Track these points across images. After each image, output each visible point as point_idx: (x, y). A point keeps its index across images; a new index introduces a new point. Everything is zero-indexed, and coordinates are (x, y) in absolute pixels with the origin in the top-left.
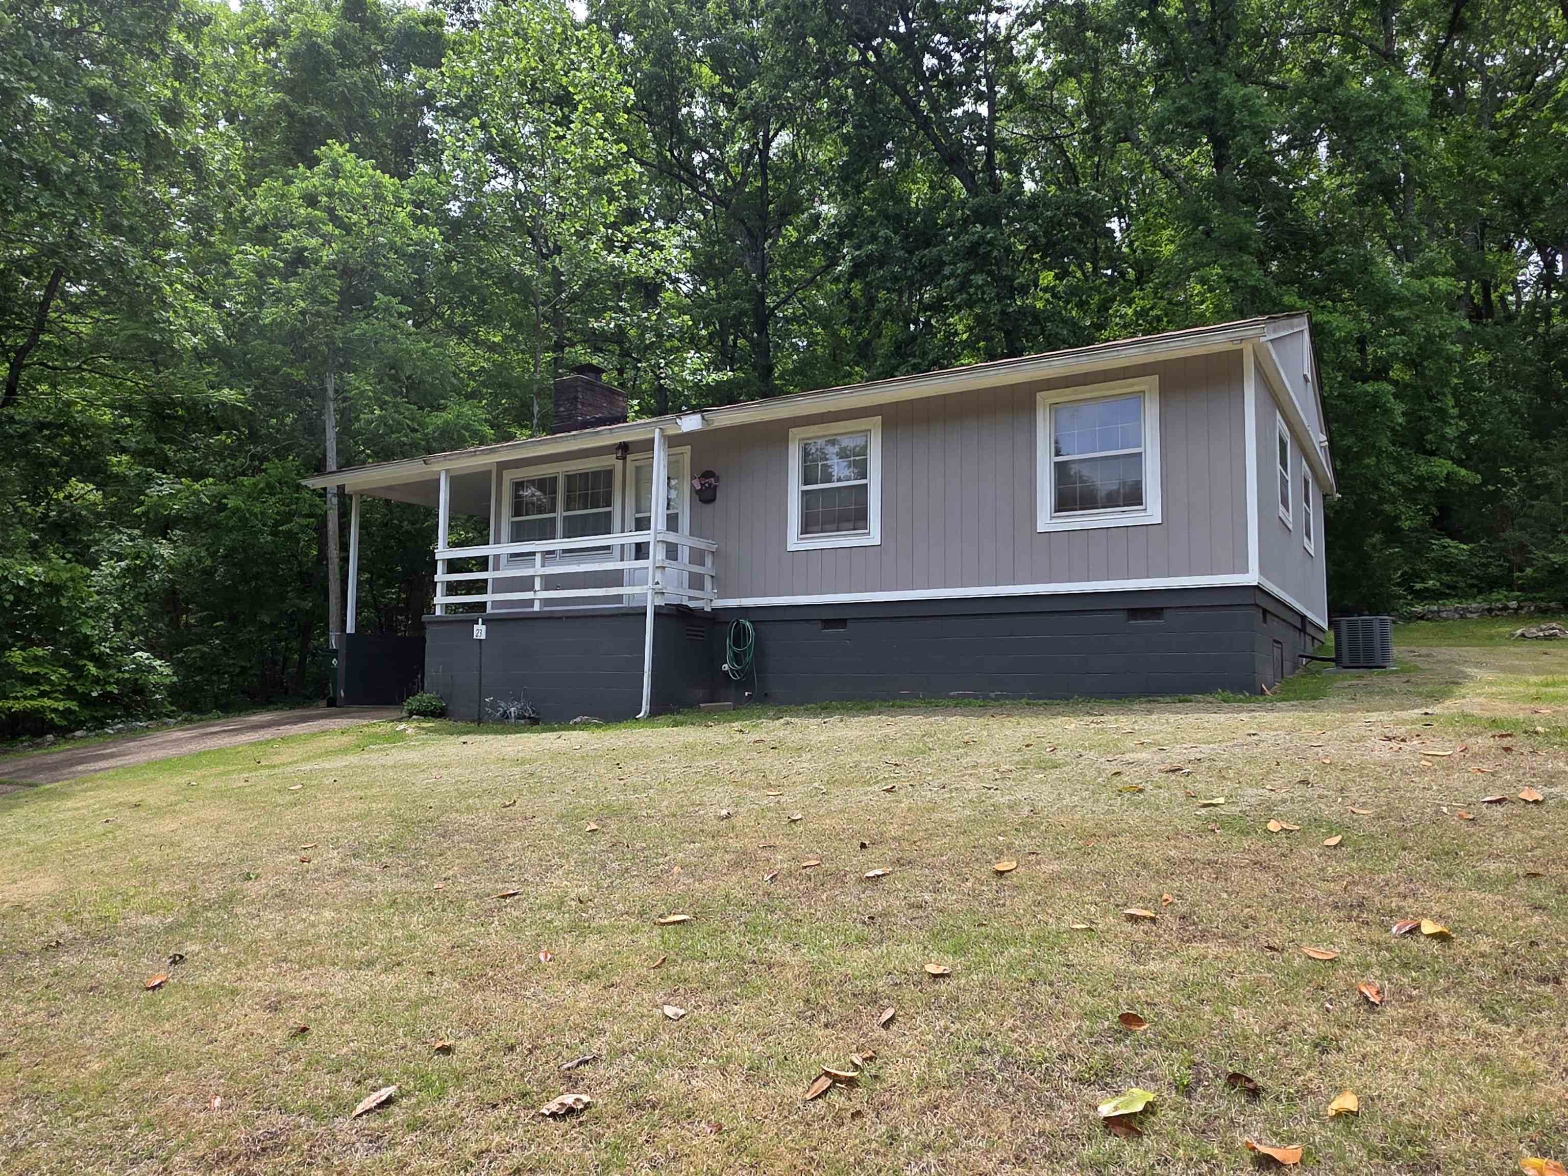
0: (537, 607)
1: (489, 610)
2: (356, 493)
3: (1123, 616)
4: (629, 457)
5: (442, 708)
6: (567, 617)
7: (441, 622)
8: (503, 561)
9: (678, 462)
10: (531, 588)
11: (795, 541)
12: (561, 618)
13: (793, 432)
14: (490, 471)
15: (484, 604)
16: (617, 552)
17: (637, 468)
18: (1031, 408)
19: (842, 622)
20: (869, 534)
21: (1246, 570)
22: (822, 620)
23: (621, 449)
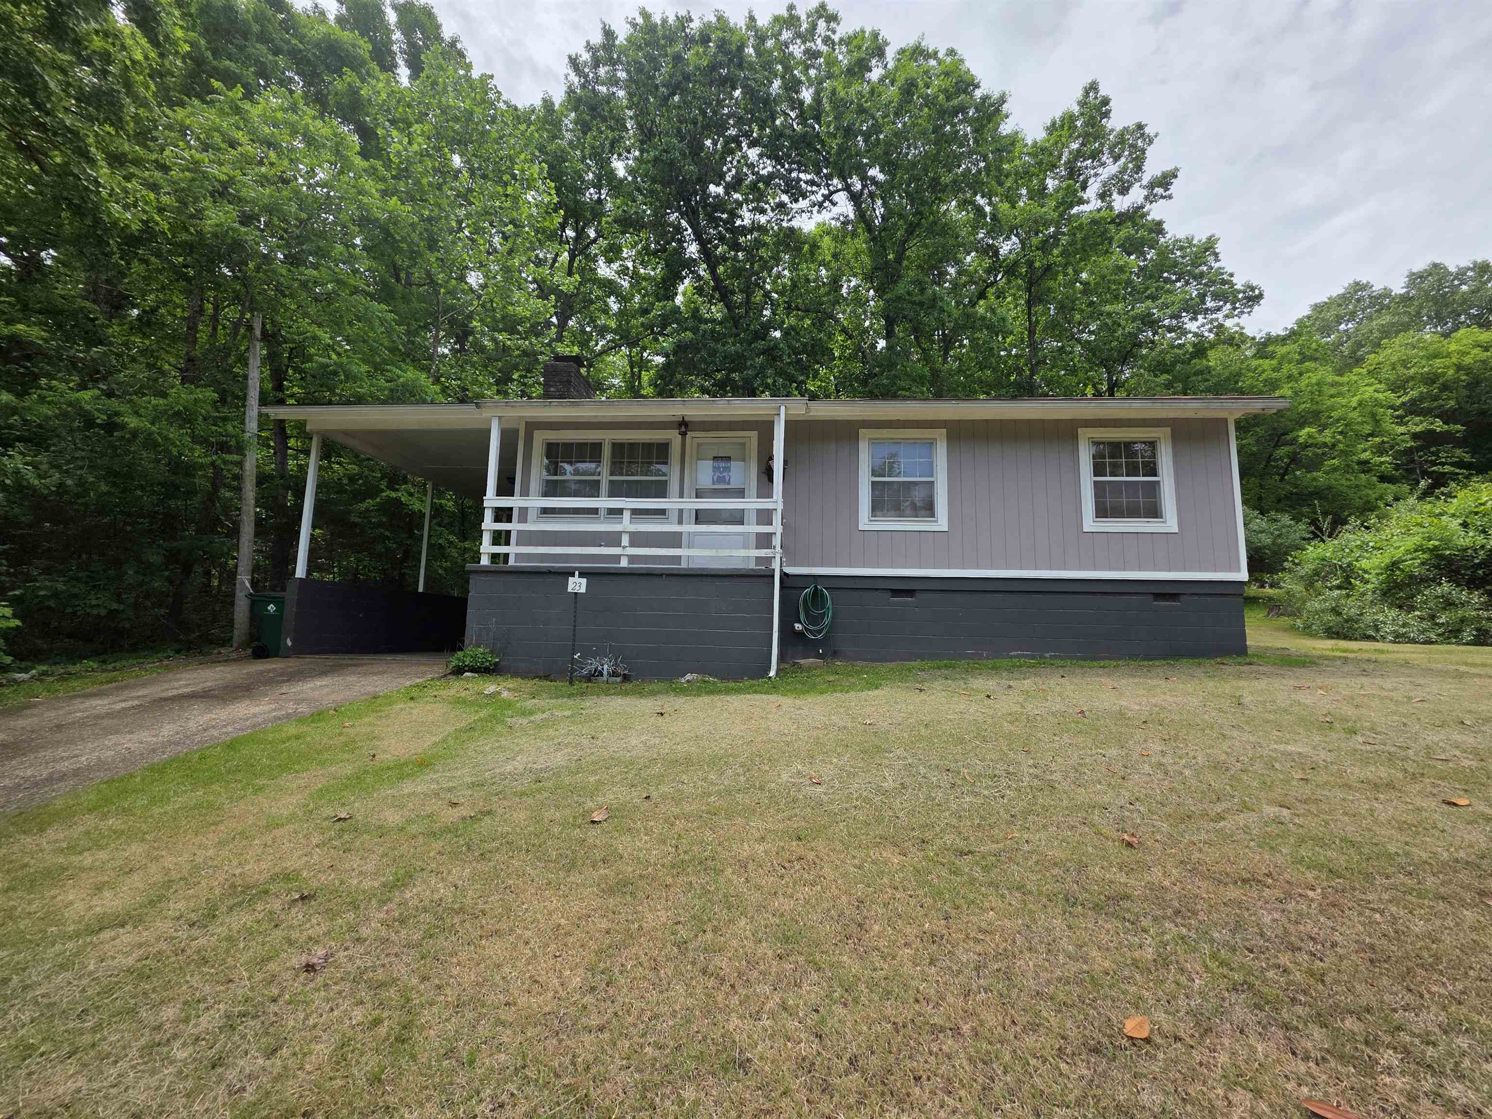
0: (624, 563)
1: (511, 562)
2: (318, 433)
3: (1151, 597)
4: (690, 434)
5: (496, 664)
6: (668, 575)
7: (486, 572)
8: (532, 515)
9: (744, 444)
10: (618, 544)
11: (865, 521)
12: (661, 575)
13: (862, 432)
14: (517, 431)
15: (506, 556)
16: (675, 517)
17: (699, 445)
18: (1075, 438)
19: (910, 593)
20: (936, 521)
21: (1238, 570)
22: (892, 590)
23: (684, 426)
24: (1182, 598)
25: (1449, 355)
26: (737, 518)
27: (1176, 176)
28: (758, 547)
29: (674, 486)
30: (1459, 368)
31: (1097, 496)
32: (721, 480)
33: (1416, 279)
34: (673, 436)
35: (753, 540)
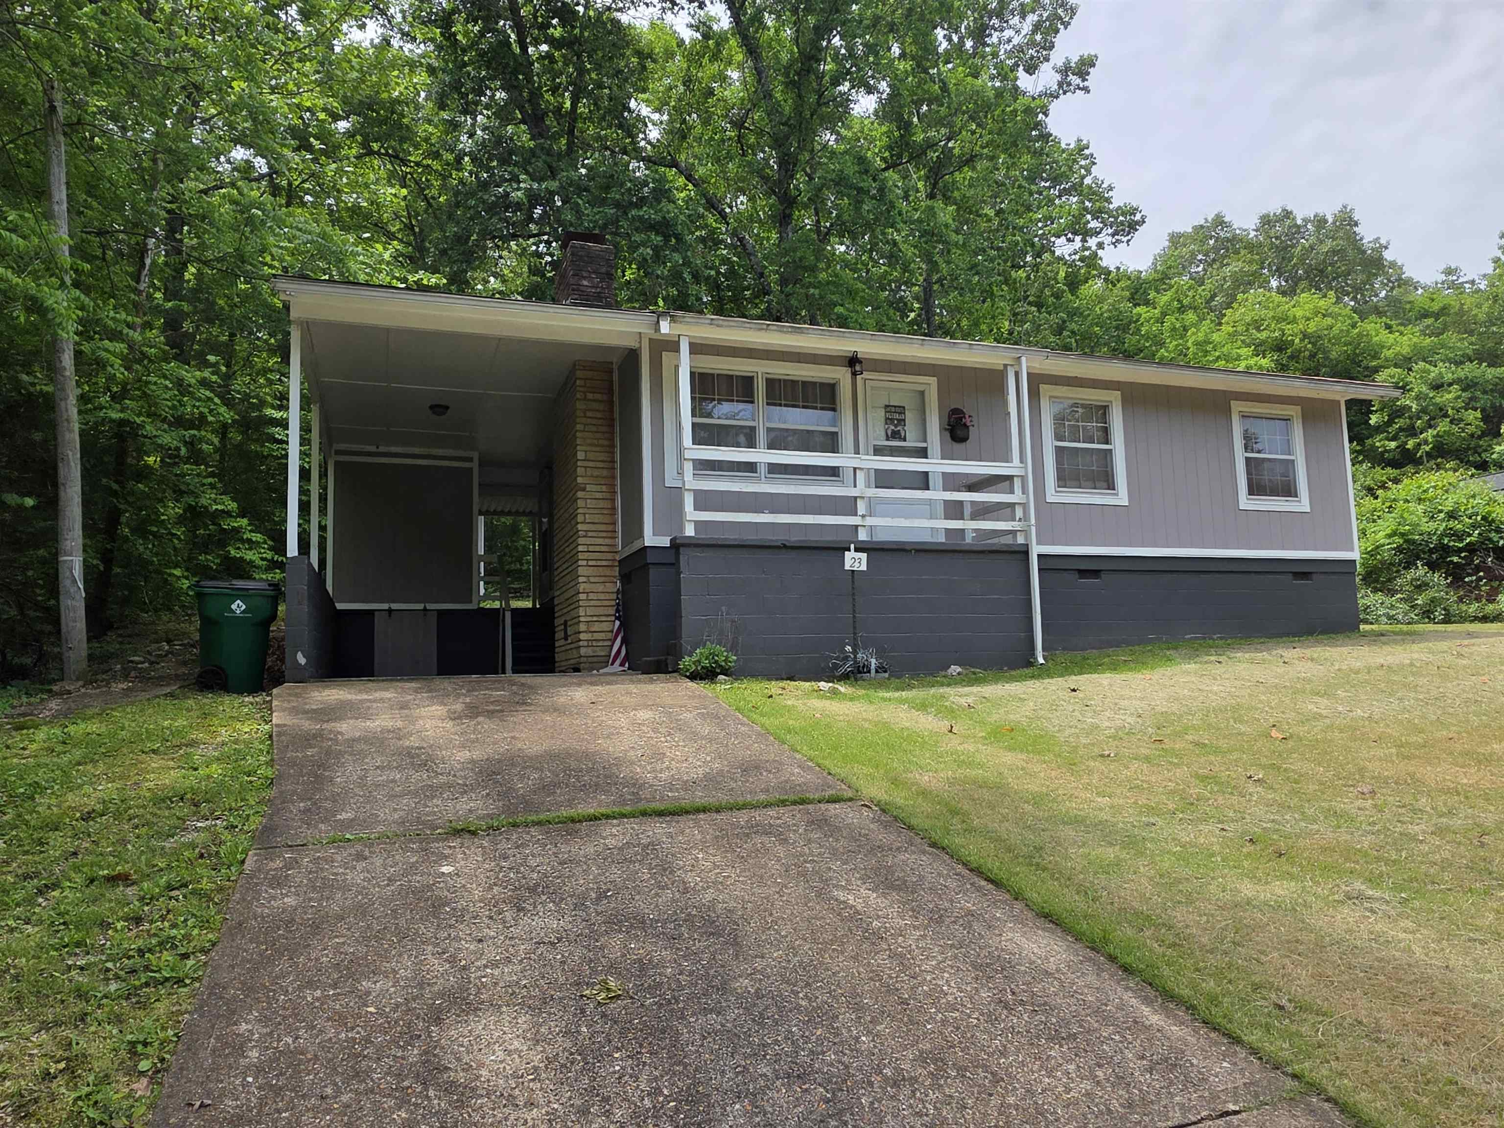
0: (863, 536)
4: (861, 375)
6: (917, 551)
11: (1053, 493)
13: (1043, 388)
17: (871, 389)
19: (1095, 573)
20: (1117, 495)
21: (1352, 550)
22: (1080, 571)
23: (853, 362)
24: (1314, 576)
25: (1294, 321)
26: (923, 481)
27: (1094, 65)
28: (947, 517)
29: (847, 439)
30: (1305, 336)
31: (1249, 473)
32: (896, 435)
33: (1267, 221)
34: (842, 375)
35: (940, 509)
